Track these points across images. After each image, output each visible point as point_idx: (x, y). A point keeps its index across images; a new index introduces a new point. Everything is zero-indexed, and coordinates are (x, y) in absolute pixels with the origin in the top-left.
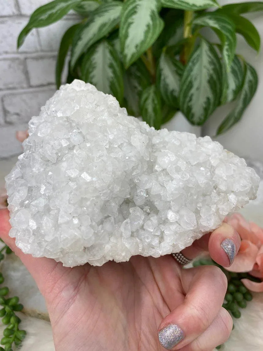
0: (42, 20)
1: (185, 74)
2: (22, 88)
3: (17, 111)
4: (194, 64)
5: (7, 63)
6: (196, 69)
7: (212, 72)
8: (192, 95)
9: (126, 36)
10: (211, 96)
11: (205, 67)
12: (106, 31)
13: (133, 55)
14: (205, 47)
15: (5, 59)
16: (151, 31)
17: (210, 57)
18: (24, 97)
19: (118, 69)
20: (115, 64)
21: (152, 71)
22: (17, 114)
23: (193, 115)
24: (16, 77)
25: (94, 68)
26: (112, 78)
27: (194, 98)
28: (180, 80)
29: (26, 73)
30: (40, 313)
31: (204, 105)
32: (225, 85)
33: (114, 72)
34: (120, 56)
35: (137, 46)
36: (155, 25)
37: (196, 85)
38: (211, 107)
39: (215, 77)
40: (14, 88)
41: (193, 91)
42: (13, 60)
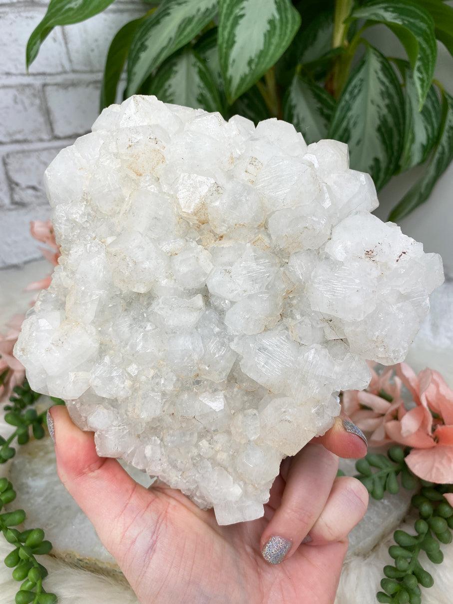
0: (71, 9)
1: (338, 114)
2: (41, 140)
4: (353, 97)
5: (12, 92)
6: (356, 106)
7: (385, 111)
9: (231, 43)
10: (381, 155)
11: (372, 102)
12: (192, 33)
13: (243, 80)
14: (374, 64)
15: (5, 87)
16: (278, 32)
17: (383, 83)
19: (214, 105)
20: (209, 96)
21: (275, 108)
22: (33, 188)
24: (29, 120)
28: (326, 126)
29: (47, 113)
30: (81, 558)
32: (410, 136)
34: (219, 81)
35: (250, 63)
36: (283, 21)
38: (381, 175)
39: (390, 120)
40: (25, 141)
42: (23, 87)
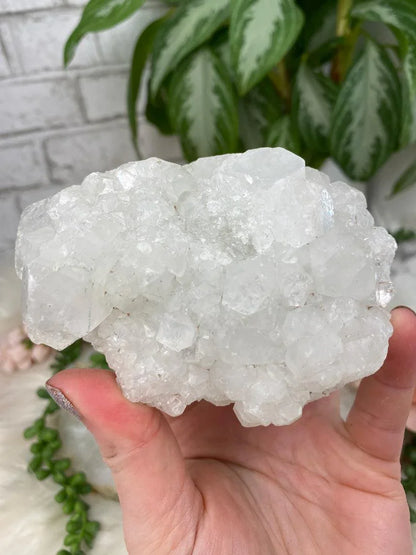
0: (101, 18)
1: (340, 100)
2: (75, 125)
3: (69, 161)
4: (354, 83)
5: (50, 85)
6: (358, 92)
7: (384, 95)
8: (351, 134)
9: (241, 42)
10: (381, 132)
11: (372, 87)
12: (207, 32)
13: (253, 74)
14: (373, 53)
15: (45, 80)
16: (283, 32)
17: (380, 70)
18: (79, 139)
19: (228, 95)
20: (223, 87)
21: (285, 92)
22: (69, 167)
23: (353, 167)
24: (64, 108)
25: (189, 94)
26: (219, 110)
27: (355, 138)
28: (332, 109)
29: (80, 101)
31: (372, 150)
32: (407, 117)
33: (223, 100)
34: (231, 73)
35: (258, 60)
36: (288, 21)
37: (358, 116)
38: (383, 152)
39: (389, 103)
40: (61, 126)
41: (353, 127)
42: (59, 80)
